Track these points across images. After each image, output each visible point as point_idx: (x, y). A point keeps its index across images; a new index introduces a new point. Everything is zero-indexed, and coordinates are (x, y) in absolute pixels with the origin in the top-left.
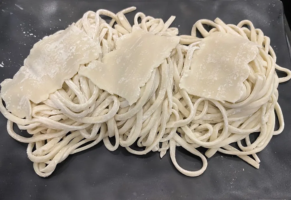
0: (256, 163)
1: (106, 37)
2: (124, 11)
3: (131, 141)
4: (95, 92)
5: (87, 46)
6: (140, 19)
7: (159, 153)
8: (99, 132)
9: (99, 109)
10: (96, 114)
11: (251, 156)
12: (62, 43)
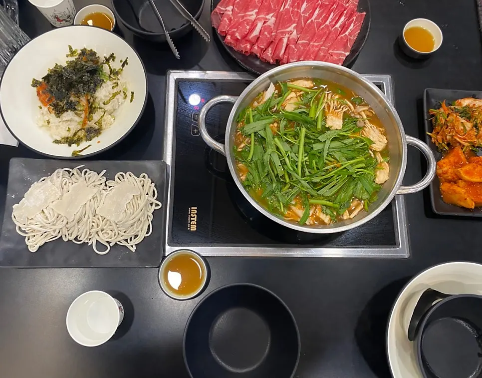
0: (133, 249)
1: (65, 184)
2: (78, 167)
3: (74, 236)
4: (56, 215)
5: (54, 192)
6: (86, 172)
7: (88, 243)
8: (59, 232)
9: (58, 222)
10: (57, 224)
11: (132, 246)
12: (42, 190)
